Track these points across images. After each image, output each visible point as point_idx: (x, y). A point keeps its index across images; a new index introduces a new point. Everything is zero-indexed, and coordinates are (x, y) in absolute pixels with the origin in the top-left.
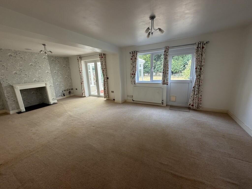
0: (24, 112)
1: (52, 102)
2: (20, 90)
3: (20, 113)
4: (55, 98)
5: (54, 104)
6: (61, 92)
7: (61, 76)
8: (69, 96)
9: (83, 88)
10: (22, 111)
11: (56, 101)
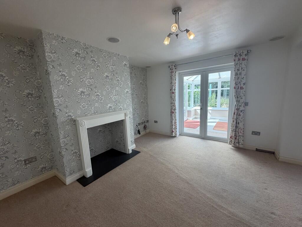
1: (131, 148)
2: (87, 129)
4: (133, 139)
5: (135, 153)
6: (135, 126)
7: (136, 100)
8: (144, 133)
9: (174, 121)
11: (134, 147)
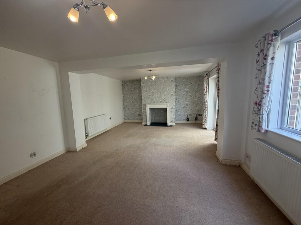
0: (148, 126)
1: (169, 124)
2: (149, 108)
3: (146, 125)
4: (174, 120)
5: (171, 126)
6: (186, 116)
7: (189, 99)
8: (194, 122)
10: (147, 125)
11: (174, 124)
